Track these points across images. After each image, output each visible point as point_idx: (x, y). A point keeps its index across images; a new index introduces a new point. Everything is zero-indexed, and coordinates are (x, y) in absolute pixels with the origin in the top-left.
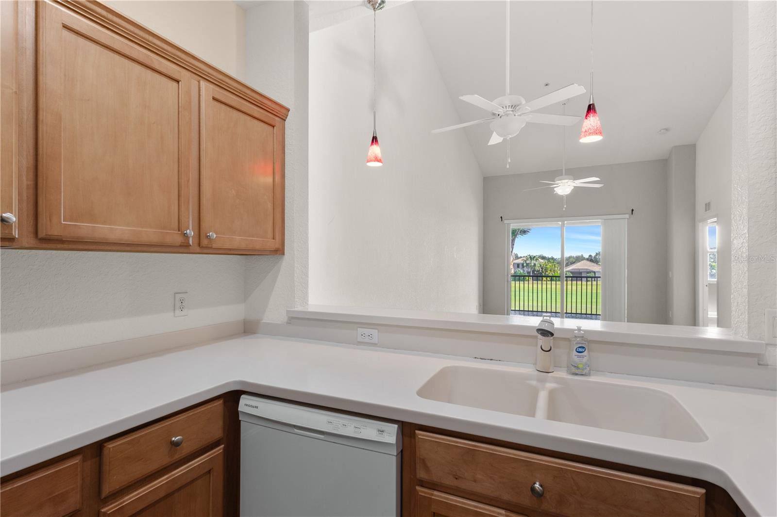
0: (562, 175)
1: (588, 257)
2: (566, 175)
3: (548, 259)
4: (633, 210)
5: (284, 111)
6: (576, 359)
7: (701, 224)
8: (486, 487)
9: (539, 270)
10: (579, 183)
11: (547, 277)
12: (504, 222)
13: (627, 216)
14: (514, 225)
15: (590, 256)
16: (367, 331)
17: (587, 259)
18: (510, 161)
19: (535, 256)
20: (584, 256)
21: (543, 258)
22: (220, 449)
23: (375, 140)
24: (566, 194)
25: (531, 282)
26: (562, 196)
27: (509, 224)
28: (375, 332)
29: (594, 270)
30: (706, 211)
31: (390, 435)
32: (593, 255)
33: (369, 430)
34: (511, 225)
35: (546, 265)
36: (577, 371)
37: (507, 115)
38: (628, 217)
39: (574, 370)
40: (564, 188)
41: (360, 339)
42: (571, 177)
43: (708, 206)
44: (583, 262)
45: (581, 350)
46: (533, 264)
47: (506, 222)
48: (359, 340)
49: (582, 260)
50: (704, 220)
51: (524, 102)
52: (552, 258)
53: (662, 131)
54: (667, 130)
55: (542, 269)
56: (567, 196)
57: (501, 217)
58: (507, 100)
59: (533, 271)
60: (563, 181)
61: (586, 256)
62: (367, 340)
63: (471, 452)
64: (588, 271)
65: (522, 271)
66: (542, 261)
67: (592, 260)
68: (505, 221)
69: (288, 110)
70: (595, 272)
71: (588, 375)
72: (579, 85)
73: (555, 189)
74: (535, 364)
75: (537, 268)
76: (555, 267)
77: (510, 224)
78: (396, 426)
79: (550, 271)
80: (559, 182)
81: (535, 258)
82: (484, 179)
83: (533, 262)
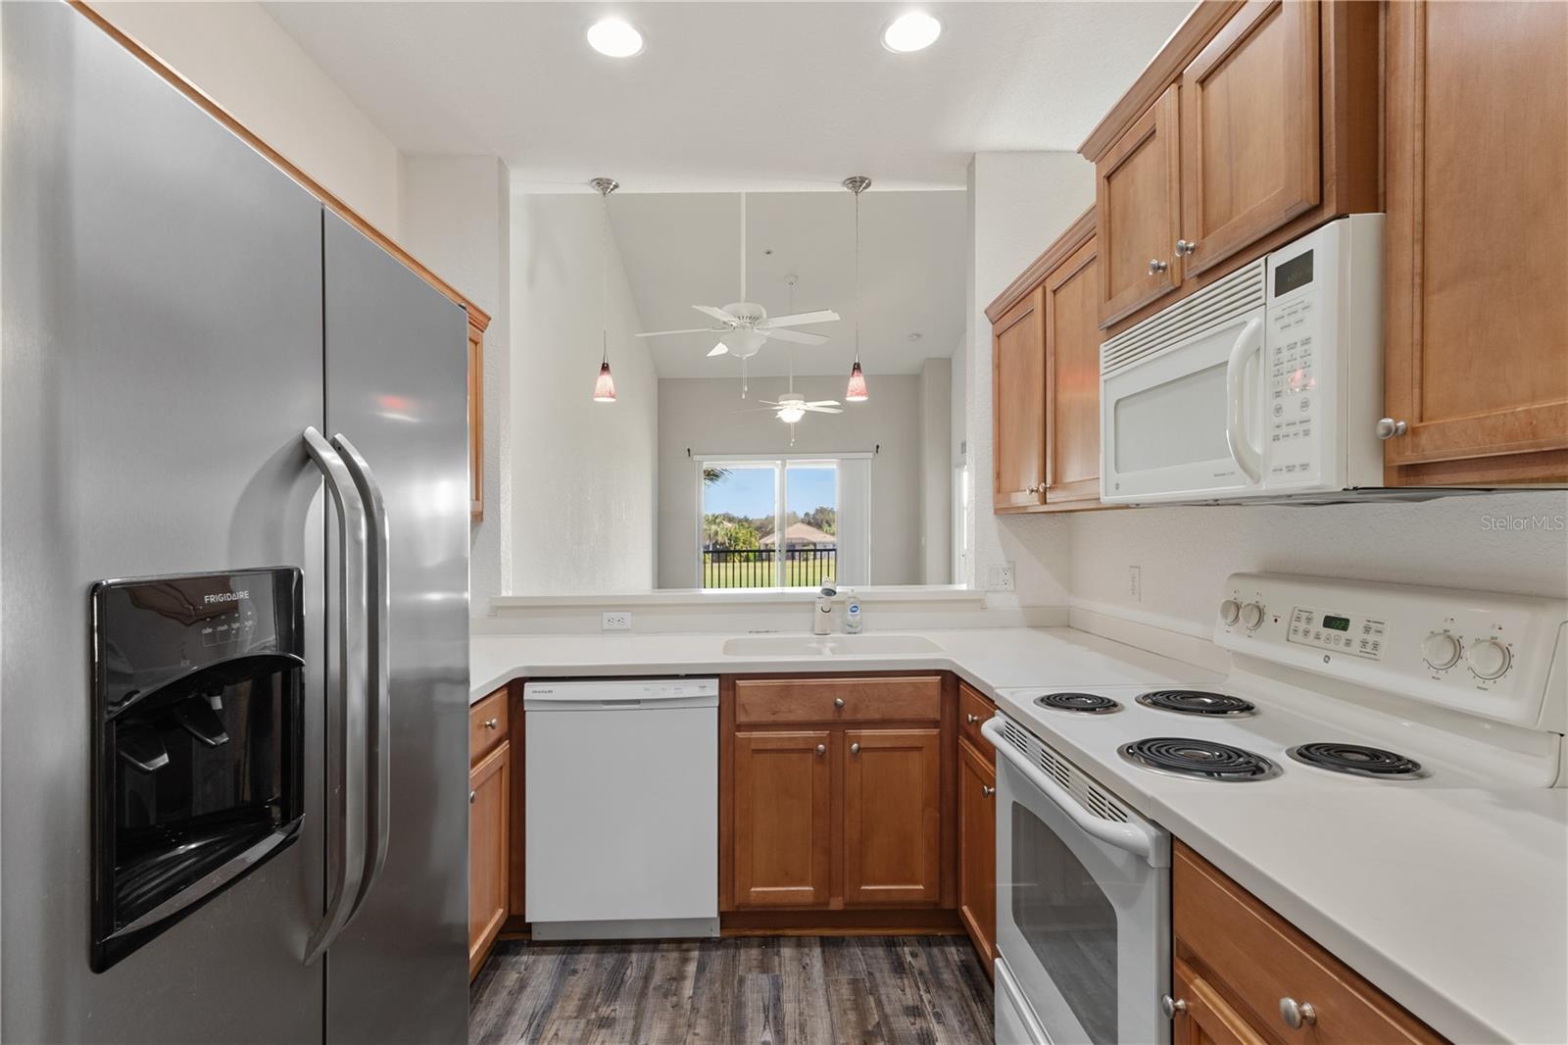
0: (788, 392)
2: (794, 392)
3: (740, 521)
4: (878, 447)
5: (485, 321)
6: (850, 618)
7: (957, 470)
8: (799, 714)
9: (725, 543)
10: (812, 406)
11: (740, 552)
12: (692, 457)
13: (871, 455)
14: (707, 465)
15: (807, 514)
16: (616, 615)
17: (803, 522)
18: (746, 389)
19: (720, 516)
20: (798, 514)
21: (731, 520)
22: (505, 745)
23: (605, 368)
24: (795, 421)
25: (737, 564)
26: (789, 424)
27: (701, 462)
28: (627, 616)
31: (712, 688)
32: (813, 512)
33: (691, 688)
34: (705, 463)
35: (737, 533)
36: (852, 630)
37: (744, 327)
38: (872, 457)
39: (848, 628)
40: (791, 411)
41: (606, 626)
42: (802, 396)
43: (964, 447)
44: (795, 526)
45: (854, 609)
46: (713, 532)
47: (696, 458)
48: (605, 628)
49: (795, 523)
50: (960, 467)
51: (765, 316)
52: (746, 520)
53: (913, 336)
54: (918, 335)
55: (730, 539)
56: (796, 424)
57: (689, 450)
58: (745, 308)
59: (714, 545)
60: (790, 402)
61: (802, 514)
62: (616, 626)
63: (787, 688)
64: (805, 541)
66: (730, 525)
68: (695, 456)
69: (490, 319)
70: (815, 544)
71: (860, 632)
72: (834, 312)
73: (779, 413)
74: (813, 630)
75: (720, 539)
76: (751, 536)
77: (704, 460)
78: (717, 681)
79: (744, 543)
80: (785, 402)
81: (717, 521)
82: (659, 383)
83: (714, 527)
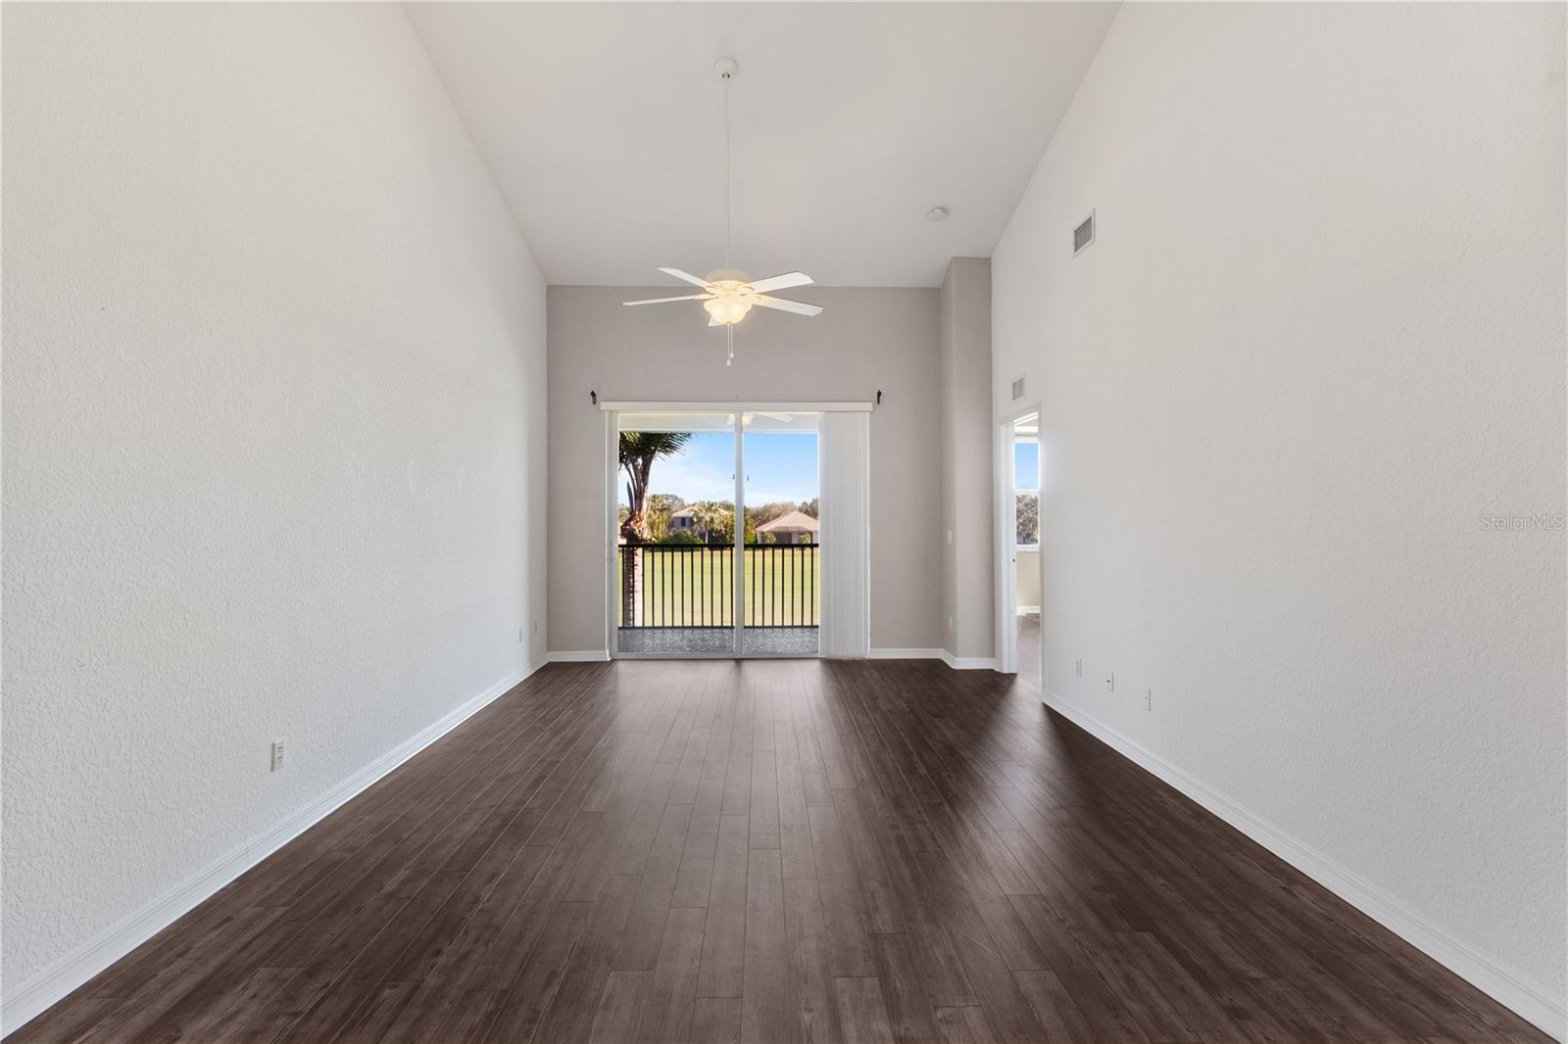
1: (800, 505)
4: (879, 394)
7: (1003, 428)
9: (721, 531)
10: (763, 293)
12: (599, 408)
13: (869, 406)
15: (804, 503)
17: (800, 510)
19: (712, 505)
20: (795, 503)
24: (734, 322)
26: (725, 328)
27: (612, 412)
29: (810, 529)
30: (1014, 398)
32: (809, 501)
34: (619, 414)
35: (733, 521)
38: (871, 409)
40: (729, 303)
43: (1018, 388)
44: (792, 514)
46: (708, 519)
47: (604, 406)
49: (792, 511)
50: (1009, 420)
53: (936, 211)
55: (725, 527)
57: (593, 394)
60: (724, 284)
61: (799, 504)
64: (802, 530)
65: (689, 533)
66: (726, 513)
67: (811, 511)
68: (602, 403)
73: (707, 306)
75: (717, 526)
77: (617, 411)
80: (716, 285)
81: (713, 508)
82: (548, 290)
83: (710, 514)
